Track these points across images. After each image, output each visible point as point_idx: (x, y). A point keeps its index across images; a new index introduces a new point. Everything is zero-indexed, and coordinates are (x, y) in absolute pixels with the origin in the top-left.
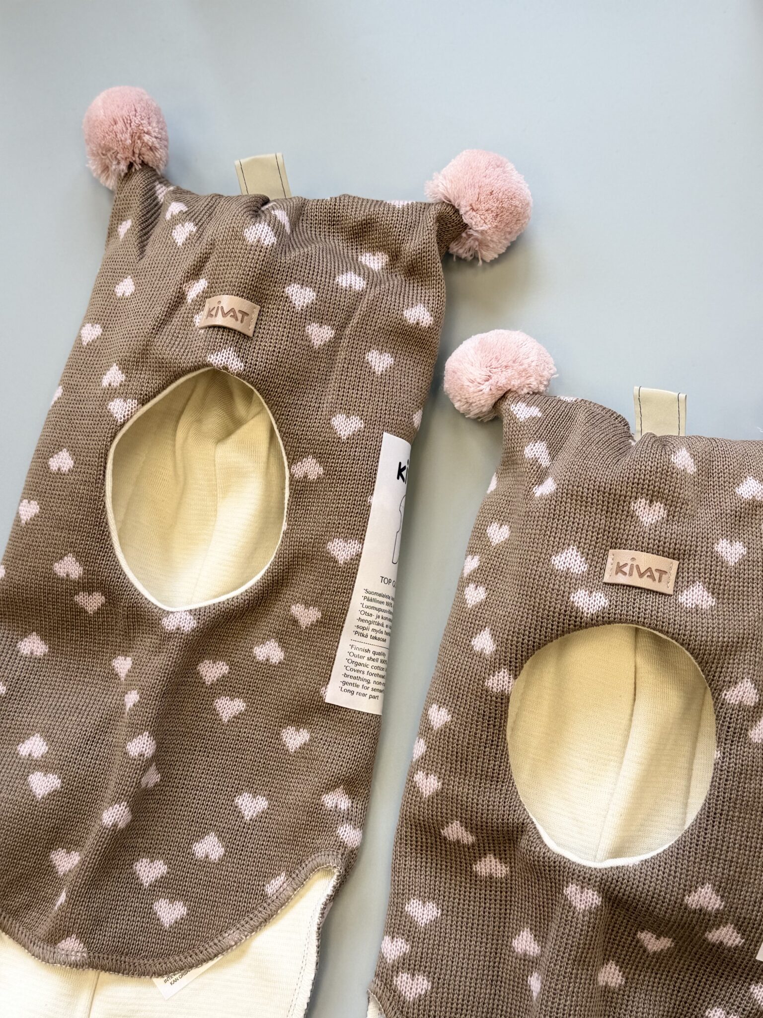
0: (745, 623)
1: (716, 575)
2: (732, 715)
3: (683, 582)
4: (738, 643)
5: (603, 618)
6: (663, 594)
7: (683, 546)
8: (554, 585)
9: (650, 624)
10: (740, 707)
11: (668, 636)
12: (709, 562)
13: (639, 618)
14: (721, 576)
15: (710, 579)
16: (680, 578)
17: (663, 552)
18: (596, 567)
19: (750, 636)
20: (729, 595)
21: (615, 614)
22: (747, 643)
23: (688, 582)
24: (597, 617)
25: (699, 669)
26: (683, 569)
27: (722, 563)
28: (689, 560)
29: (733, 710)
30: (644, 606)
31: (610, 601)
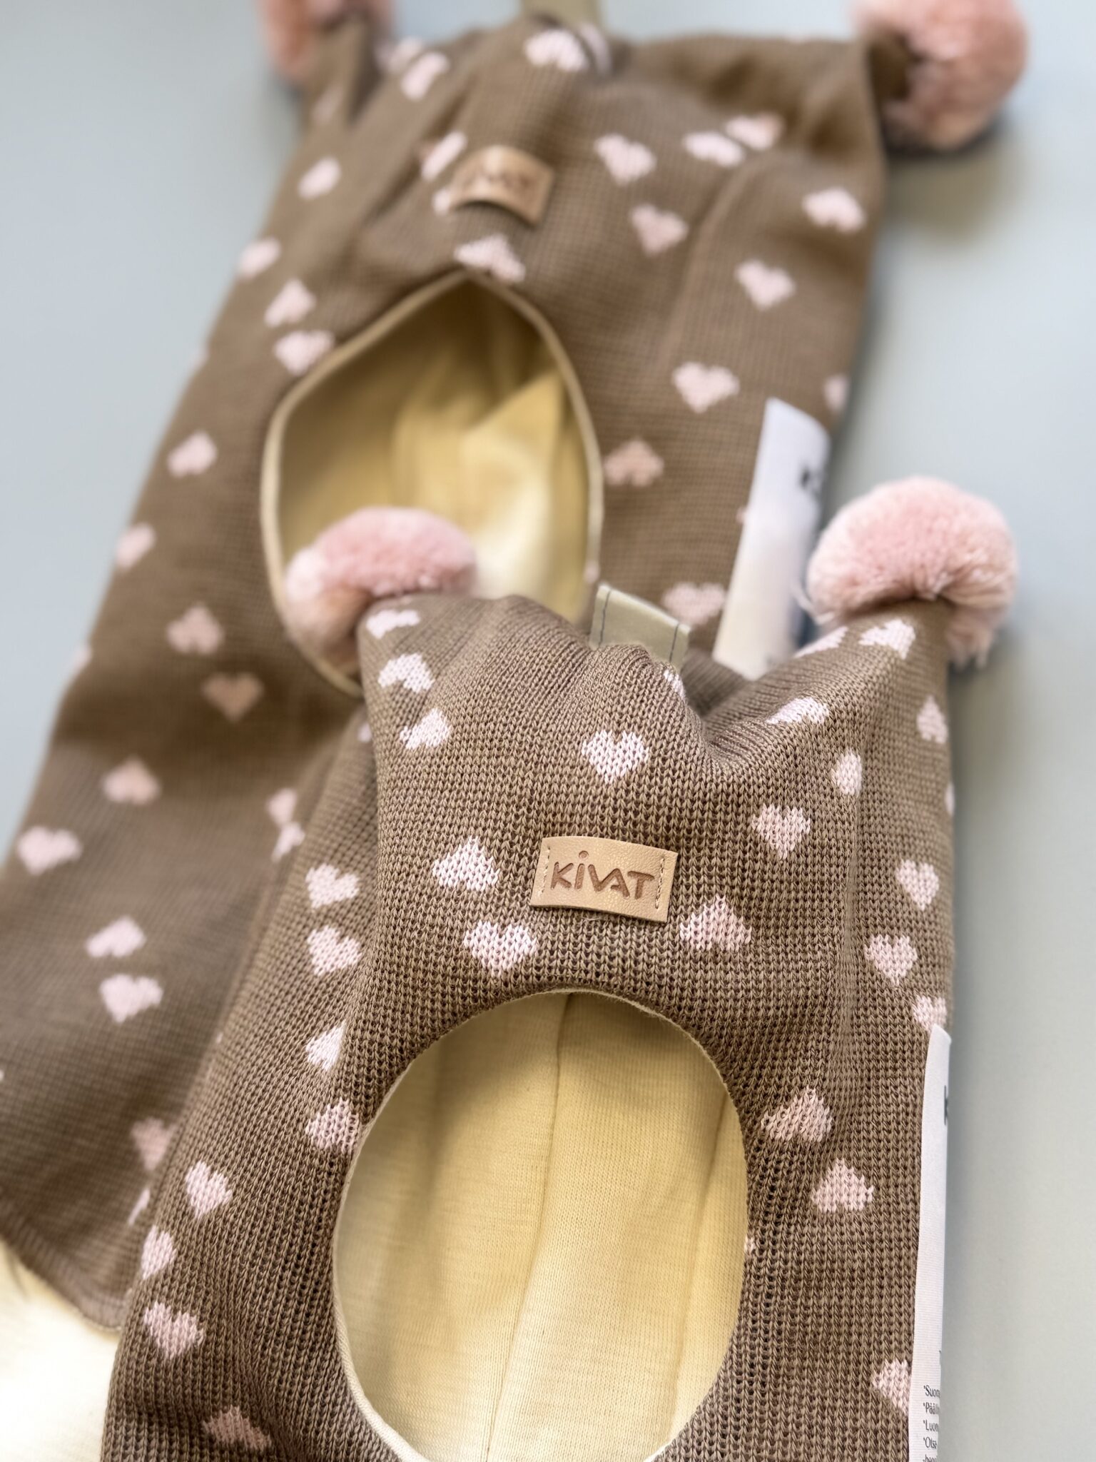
0: (809, 975)
1: (753, 881)
2: (779, 1162)
3: (687, 896)
4: (795, 1016)
5: (527, 977)
6: (647, 922)
7: (685, 822)
8: (434, 917)
9: (622, 988)
10: (795, 1145)
11: (658, 1011)
12: (739, 853)
13: (598, 974)
14: (763, 881)
15: (742, 889)
16: (683, 888)
17: (646, 835)
18: (516, 875)
19: (818, 1002)
20: (778, 918)
21: (550, 968)
22: (812, 1015)
23: (698, 896)
24: (516, 976)
25: (718, 1072)
26: (687, 869)
27: (766, 854)
28: (699, 850)
29: (781, 1152)
30: (608, 950)
31: (541, 942)
